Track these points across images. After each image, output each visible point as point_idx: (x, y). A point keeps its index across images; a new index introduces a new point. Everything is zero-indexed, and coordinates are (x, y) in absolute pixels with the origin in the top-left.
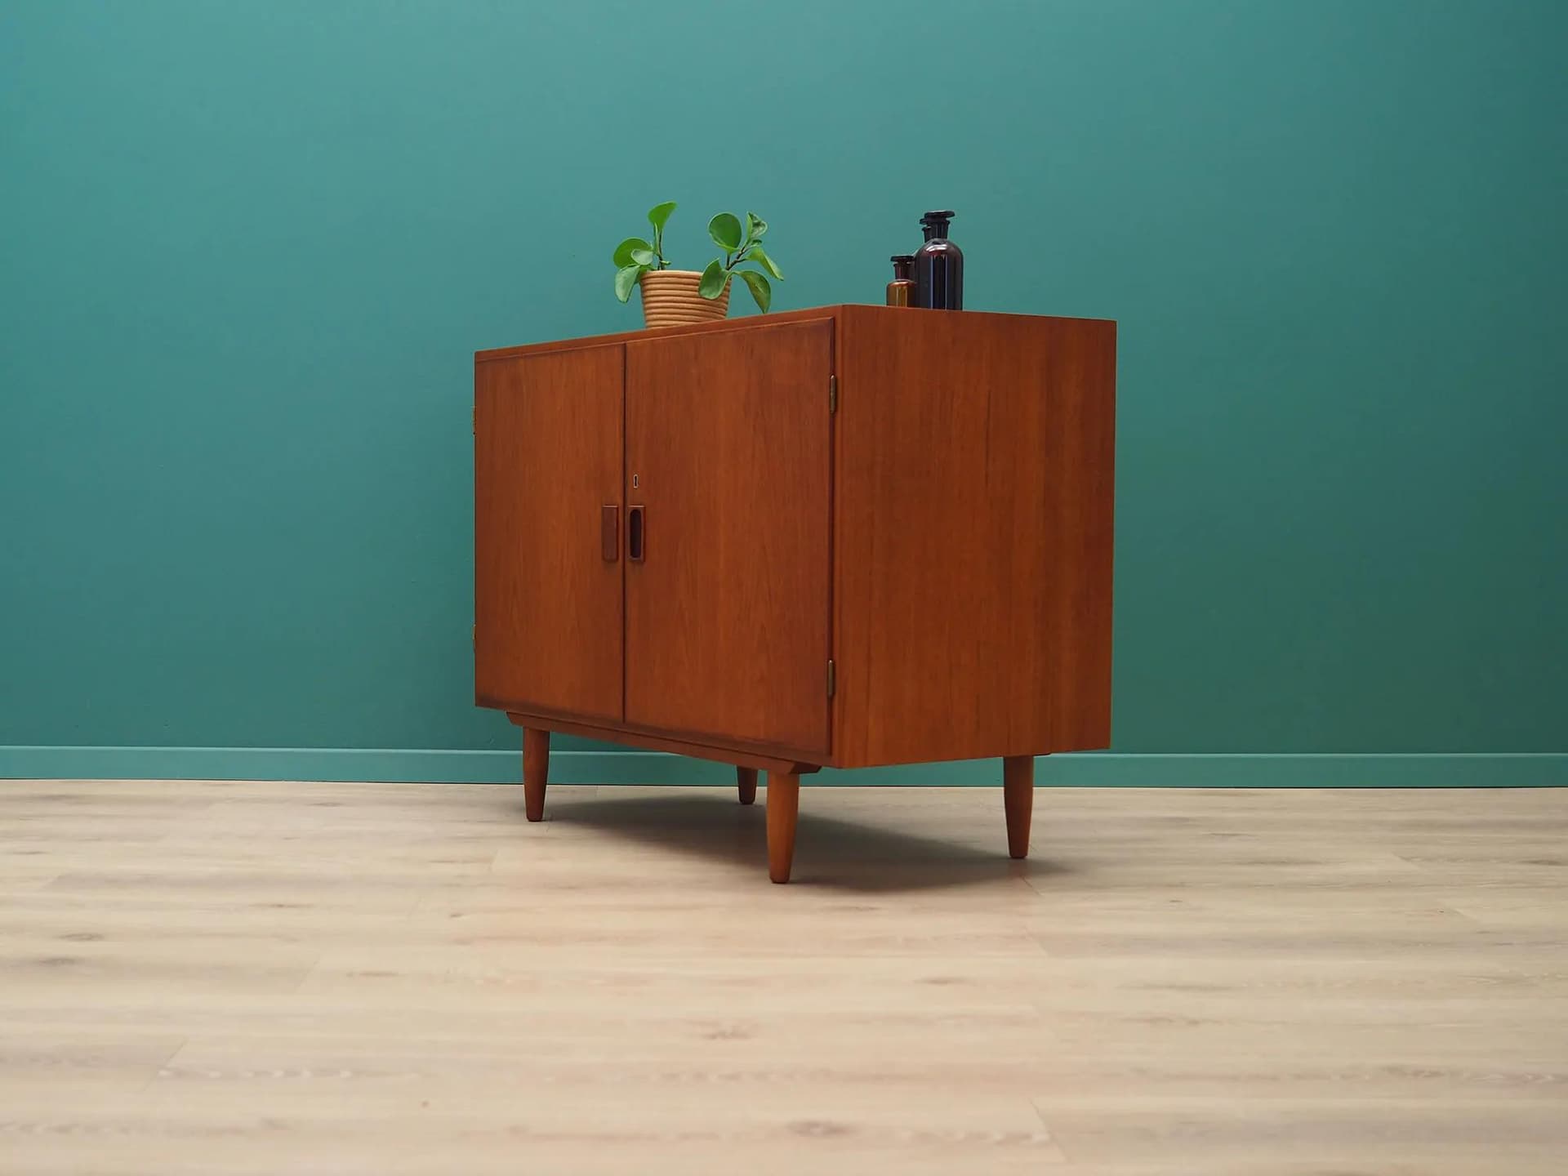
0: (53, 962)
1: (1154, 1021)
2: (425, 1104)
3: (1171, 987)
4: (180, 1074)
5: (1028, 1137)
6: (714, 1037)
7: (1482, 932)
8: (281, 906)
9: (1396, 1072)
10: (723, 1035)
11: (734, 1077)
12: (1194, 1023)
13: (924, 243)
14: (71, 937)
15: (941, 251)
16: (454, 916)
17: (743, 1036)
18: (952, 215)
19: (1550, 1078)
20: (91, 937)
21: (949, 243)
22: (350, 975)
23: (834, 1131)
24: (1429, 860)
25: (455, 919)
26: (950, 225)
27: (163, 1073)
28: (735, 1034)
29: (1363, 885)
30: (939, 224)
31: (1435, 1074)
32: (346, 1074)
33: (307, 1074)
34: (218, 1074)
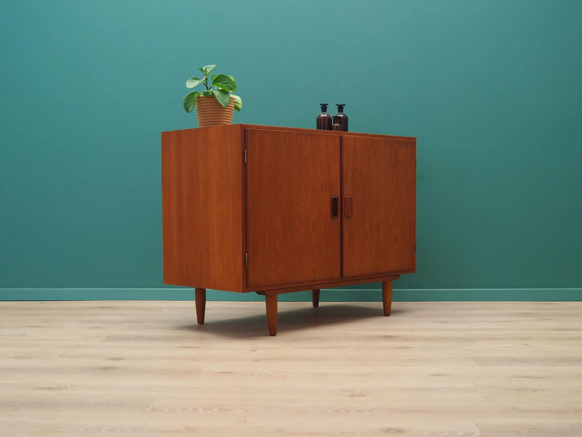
0: (106, 368)
1: (519, 390)
2: (245, 421)
4: (154, 410)
6: (352, 396)
8: (189, 347)
10: (356, 395)
11: (361, 411)
13: (338, 113)
14: (113, 359)
16: (254, 351)
17: (365, 395)
20: (120, 359)
22: (216, 373)
23: (399, 431)
25: (254, 352)
27: (148, 410)
28: (360, 395)
32: (215, 410)
33: (201, 410)
34: (168, 410)
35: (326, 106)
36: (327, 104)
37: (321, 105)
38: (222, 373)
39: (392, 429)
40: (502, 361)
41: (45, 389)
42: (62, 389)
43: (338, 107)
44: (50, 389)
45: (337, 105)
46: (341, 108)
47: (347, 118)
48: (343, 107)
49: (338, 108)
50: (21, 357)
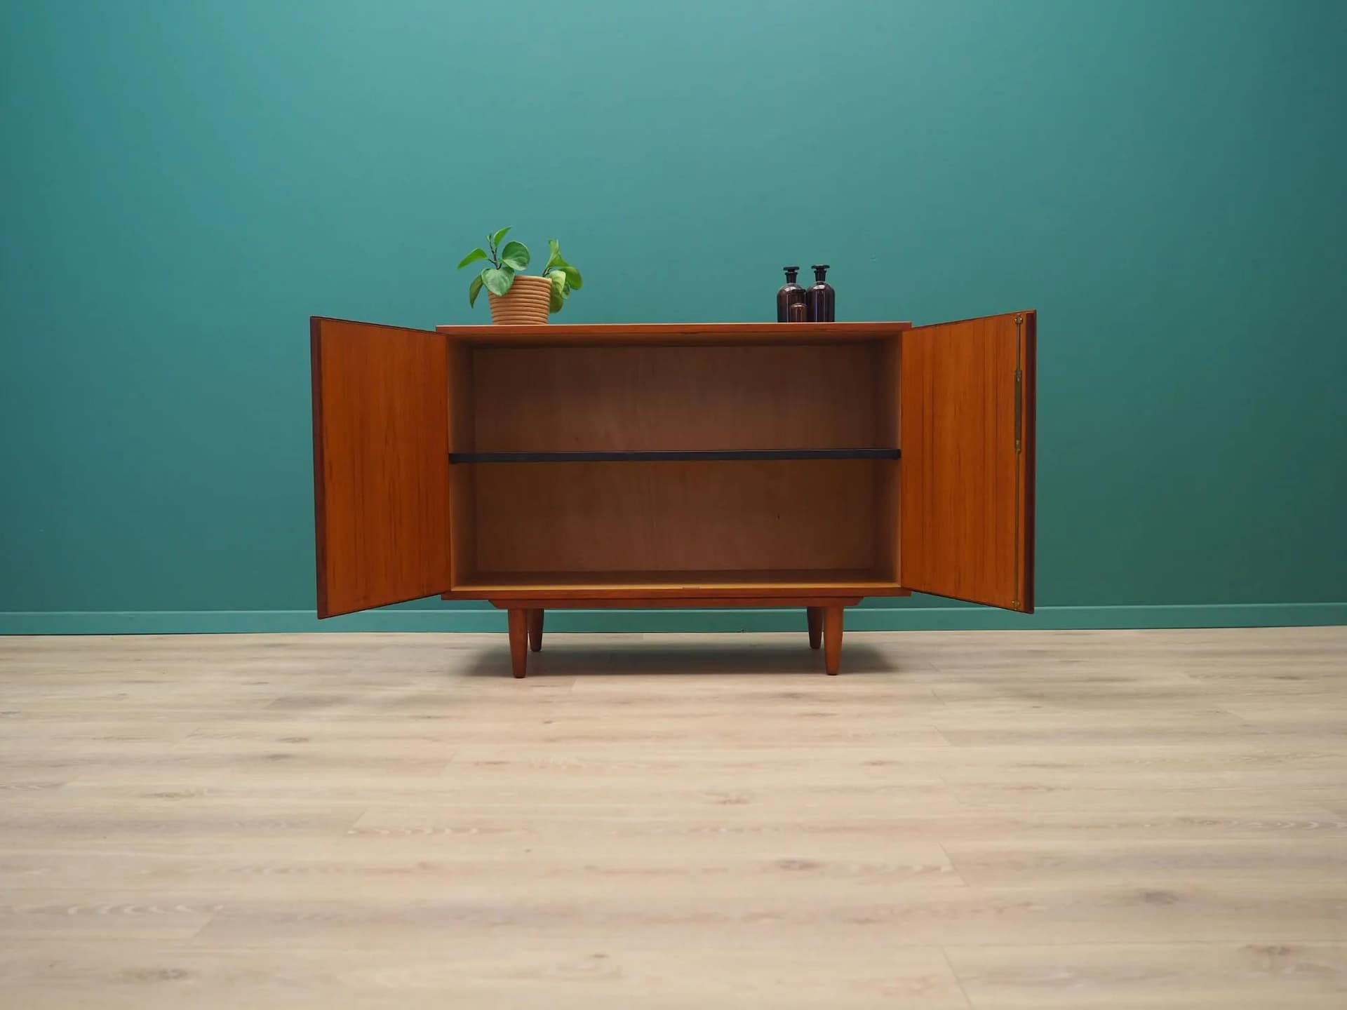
0: (275, 757)
1: (1023, 788)
2: (528, 851)
3: (1034, 765)
4: (362, 832)
5: (938, 869)
6: (724, 803)
7: (1245, 726)
8: (429, 717)
9: (1187, 821)
10: (730, 802)
12: (1050, 789)
14: (288, 740)
15: (821, 290)
16: (546, 723)
17: (745, 802)
18: (828, 267)
19: (1292, 824)
20: (301, 740)
21: (827, 285)
22: (477, 764)
23: (807, 866)
24: (1208, 677)
26: (826, 274)
27: (351, 832)
28: (738, 801)
29: (1165, 695)
30: (821, 272)
31: (1215, 823)
32: (474, 831)
33: (448, 831)
34: (388, 832)
35: (796, 271)
36: (798, 268)
37: (785, 269)
38: (488, 763)
39: (793, 862)
40: (990, 737)
41: (160, 795)
42: (192, 795)
43: (815, 270)
44: (168, 796)
45: (813, 267)
46: (820, 273)
47: (833, 292)
48: (826, 272)
49: (815, 272)
50: (119, 739)
